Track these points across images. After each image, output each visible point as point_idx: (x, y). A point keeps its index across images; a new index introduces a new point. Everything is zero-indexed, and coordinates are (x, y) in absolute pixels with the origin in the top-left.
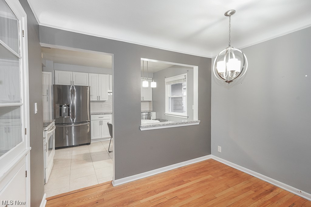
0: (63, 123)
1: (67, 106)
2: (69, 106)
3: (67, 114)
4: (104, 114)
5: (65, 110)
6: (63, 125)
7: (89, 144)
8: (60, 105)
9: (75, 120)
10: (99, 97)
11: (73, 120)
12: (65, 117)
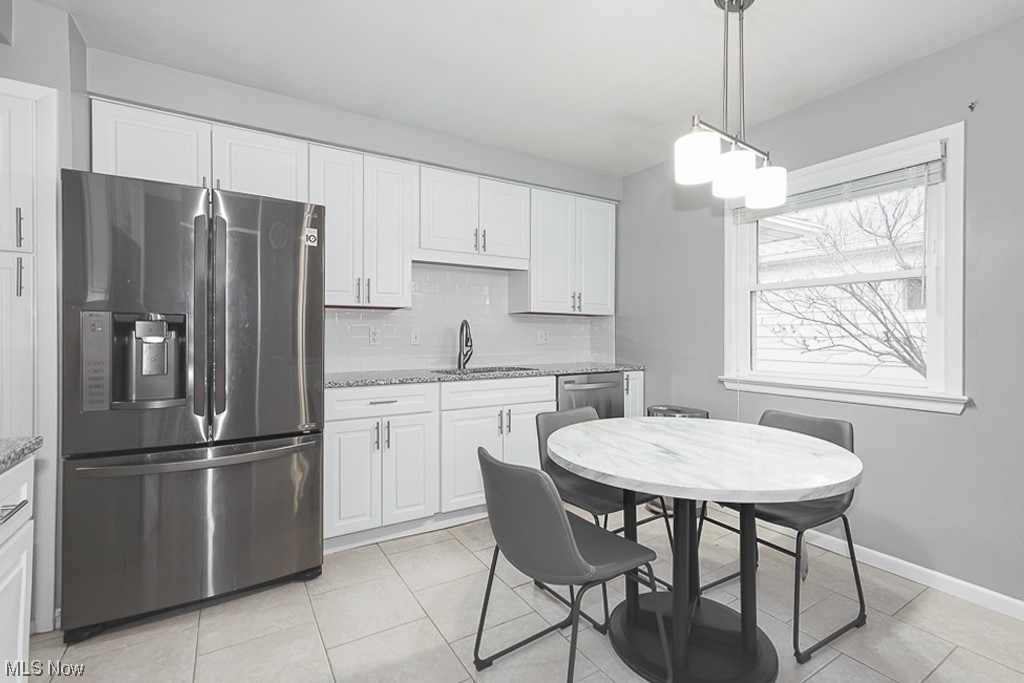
0: (146, 445)
1: (171, 326)
2: (180, 328)
3: (169, 383)
4: (402, 382)
5: (153, 360)
6: (141, 463)
7: (310, 573)
8: (120, 318)
9: (221, 419)
10: (363, 285)
11: (210, 421)
12: (158, 405)
